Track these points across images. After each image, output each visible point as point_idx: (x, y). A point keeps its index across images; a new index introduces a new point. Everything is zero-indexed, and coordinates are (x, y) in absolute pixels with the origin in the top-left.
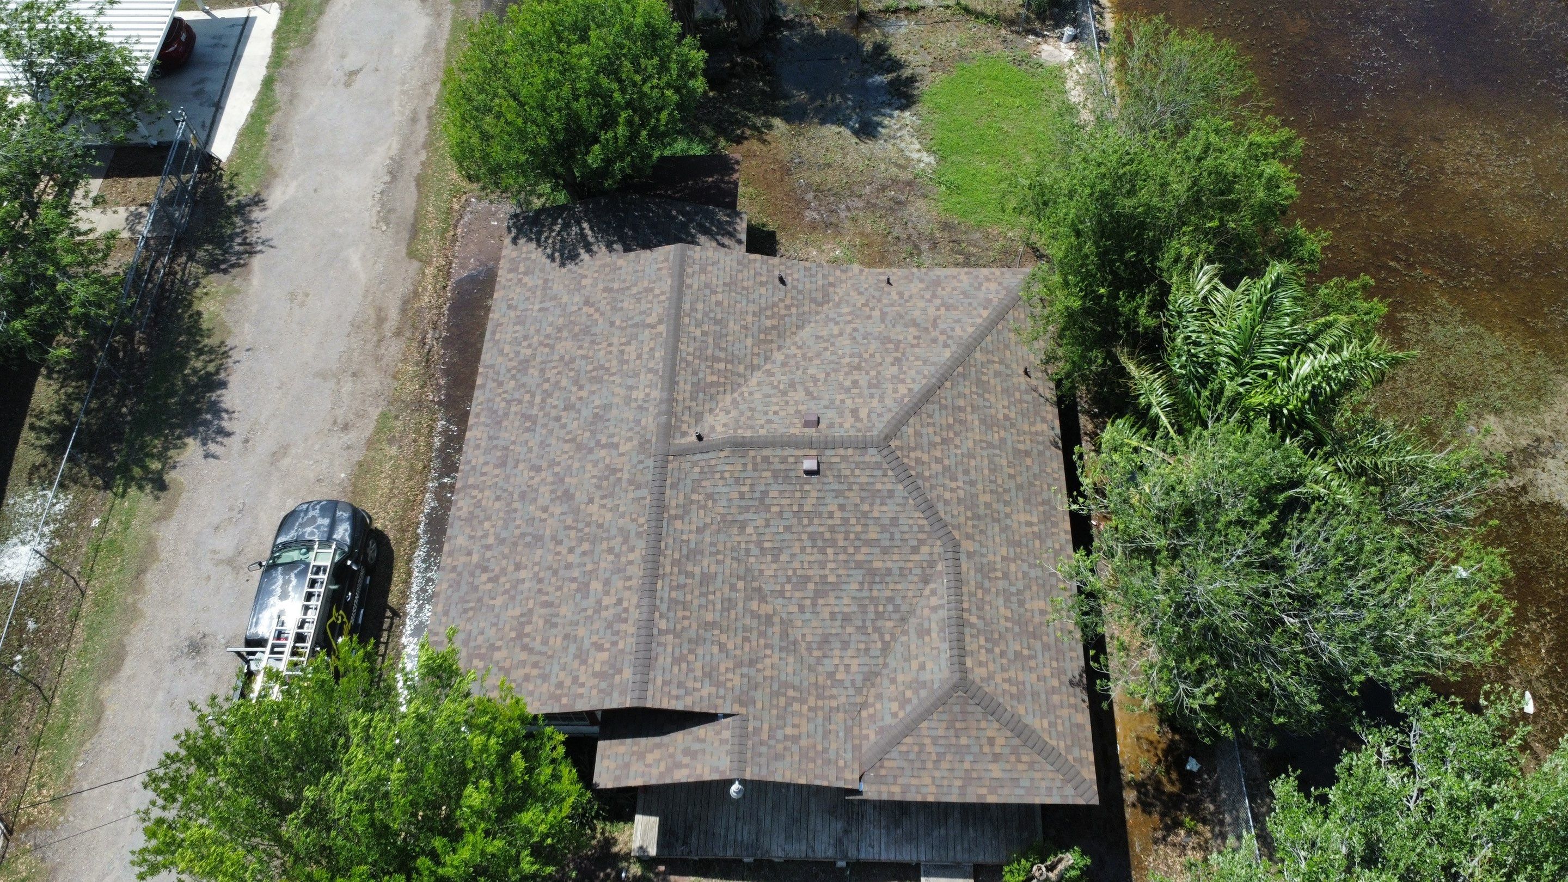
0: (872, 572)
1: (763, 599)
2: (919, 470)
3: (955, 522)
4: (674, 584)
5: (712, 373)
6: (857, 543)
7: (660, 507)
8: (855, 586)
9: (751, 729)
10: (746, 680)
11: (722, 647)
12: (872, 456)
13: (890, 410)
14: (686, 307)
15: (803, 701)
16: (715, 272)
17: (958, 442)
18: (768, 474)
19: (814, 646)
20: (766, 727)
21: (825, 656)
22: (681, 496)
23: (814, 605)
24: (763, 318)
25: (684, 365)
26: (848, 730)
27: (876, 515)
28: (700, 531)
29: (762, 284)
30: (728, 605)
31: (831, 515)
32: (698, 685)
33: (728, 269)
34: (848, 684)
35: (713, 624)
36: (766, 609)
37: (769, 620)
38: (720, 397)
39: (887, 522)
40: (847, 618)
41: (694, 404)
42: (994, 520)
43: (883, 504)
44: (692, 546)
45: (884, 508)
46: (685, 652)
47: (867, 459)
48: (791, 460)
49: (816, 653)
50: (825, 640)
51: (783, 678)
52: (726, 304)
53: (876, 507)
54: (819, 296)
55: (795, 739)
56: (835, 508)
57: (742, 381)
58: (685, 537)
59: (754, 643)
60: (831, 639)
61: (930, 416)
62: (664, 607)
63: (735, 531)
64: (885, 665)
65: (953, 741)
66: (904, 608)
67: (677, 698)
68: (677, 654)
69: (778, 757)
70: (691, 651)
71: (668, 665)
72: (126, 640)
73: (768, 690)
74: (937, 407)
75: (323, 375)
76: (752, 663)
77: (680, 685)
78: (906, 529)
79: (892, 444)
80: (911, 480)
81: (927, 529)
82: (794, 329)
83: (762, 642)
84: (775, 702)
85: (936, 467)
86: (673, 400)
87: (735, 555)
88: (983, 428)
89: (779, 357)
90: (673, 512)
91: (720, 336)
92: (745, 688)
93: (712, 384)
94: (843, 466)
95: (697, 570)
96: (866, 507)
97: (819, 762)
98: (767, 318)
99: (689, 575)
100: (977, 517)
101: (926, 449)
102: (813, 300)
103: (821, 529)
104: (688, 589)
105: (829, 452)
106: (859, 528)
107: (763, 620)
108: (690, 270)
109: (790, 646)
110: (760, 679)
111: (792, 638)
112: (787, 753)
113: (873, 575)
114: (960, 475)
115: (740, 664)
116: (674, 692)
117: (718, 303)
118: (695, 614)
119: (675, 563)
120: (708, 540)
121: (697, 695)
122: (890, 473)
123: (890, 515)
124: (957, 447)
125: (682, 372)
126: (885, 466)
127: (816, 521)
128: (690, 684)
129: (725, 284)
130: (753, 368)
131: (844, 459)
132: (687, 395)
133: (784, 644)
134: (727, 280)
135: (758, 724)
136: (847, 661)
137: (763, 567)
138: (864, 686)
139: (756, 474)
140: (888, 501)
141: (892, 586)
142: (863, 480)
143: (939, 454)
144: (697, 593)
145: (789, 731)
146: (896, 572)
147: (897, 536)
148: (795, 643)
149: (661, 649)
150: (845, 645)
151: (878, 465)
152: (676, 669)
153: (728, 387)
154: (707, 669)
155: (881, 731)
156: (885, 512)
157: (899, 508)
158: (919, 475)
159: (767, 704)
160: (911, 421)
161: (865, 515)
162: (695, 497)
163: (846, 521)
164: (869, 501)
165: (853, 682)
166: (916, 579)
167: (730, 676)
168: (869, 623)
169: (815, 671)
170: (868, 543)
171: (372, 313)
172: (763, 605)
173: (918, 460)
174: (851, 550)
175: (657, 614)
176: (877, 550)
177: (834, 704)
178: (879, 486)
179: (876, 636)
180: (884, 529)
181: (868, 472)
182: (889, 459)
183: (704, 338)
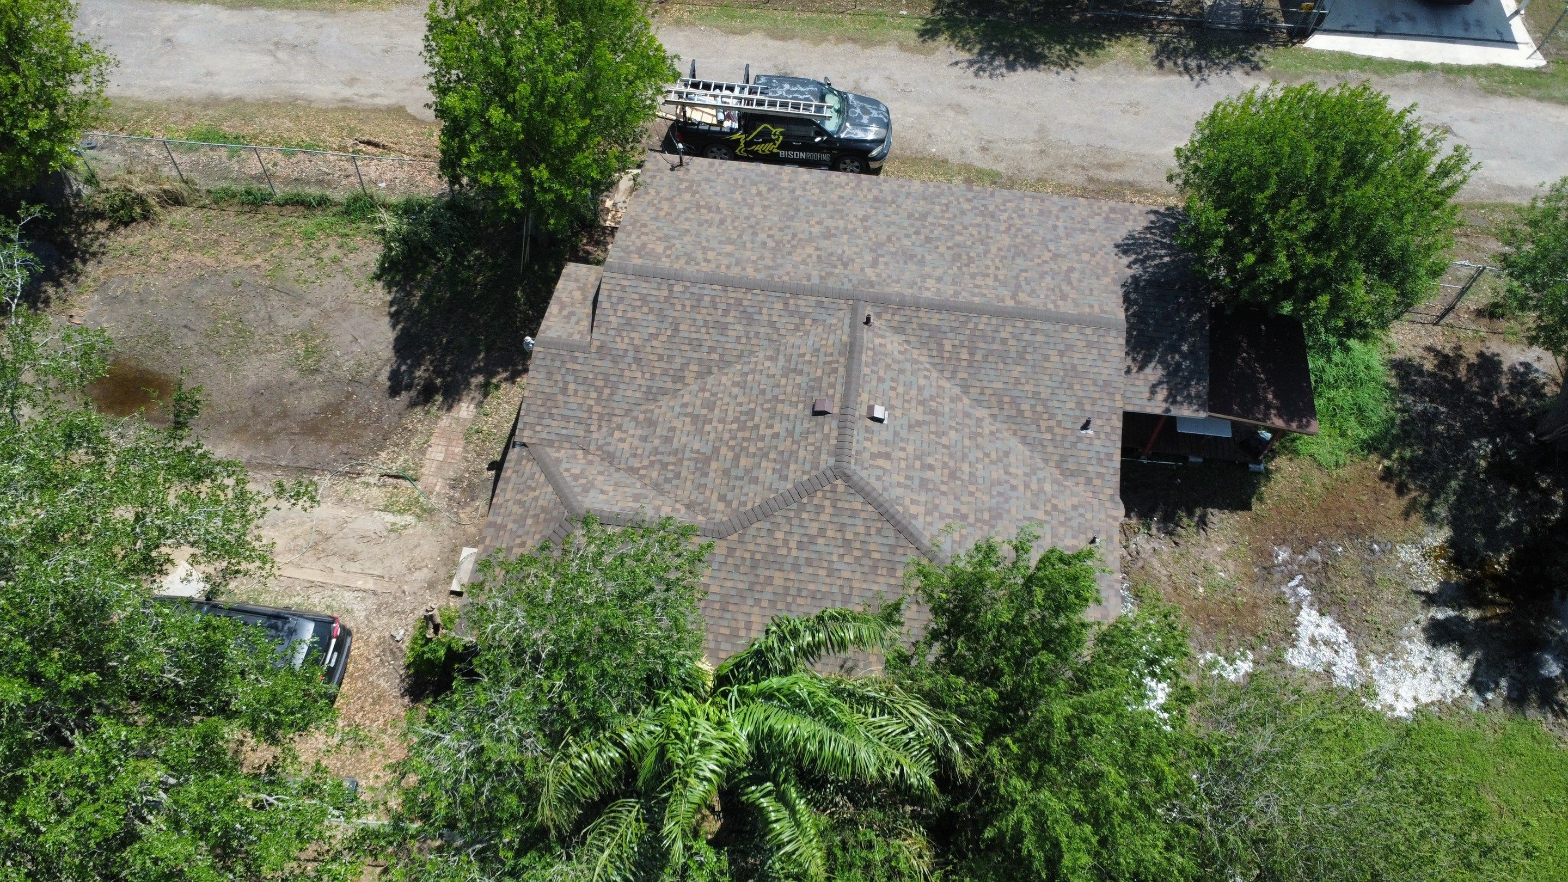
0: (707, 461)
1: (700, 376)
2: (808, 508)
3: (747, 538)
4: (718, 300)
5: (954, 346)
6: (737, 449)
7: (796, 292)
8: (696, 446)
9: (577, 354)
10: (621, 353)
11: (654, 336)
12: (827, 461)
13: (885, 489)
14: (1038, 325)
15: (598, 400)
16: (1090, 357)
17: (846, 559)
18: (819, 373)
19: (649, 415)
20: (577, 367)
21: (637, 423)
22: (810, 310)
23: (686, 415)
24: (1033, 402)
25: (962, 319)
26: (568, 438)
27: (764, 464)
28: (772, 324)
29: (1080, 405)
30: (696, 345)
31: (770, 426)
32: (620, 313)
33: (1096, 370)
34: (608, 440)
35: (676, 330)
36: (690, 377)
37: (679, 379)
38: (925, 352)
39: (755, 474)
40: (667, 440)
41: (915, 326)
42: (752, 584)
43: (774, 471)
44: (756, 317)
45: (769, 472)
46: (651, 305)
47: (824, 457)
48: (831, 392)
49: (642, 417)
50: (651, 423)
51: (621, 386)
52: (1046, 364)
53: (772, 464)
54: (1071, 465)
55: (564, 391)
56: (776, 429)
57: (947, 374)
58: (765, 311)
59: (656, 364)
60: (652, 428)
61: (879, 531)
62: (695, 290)
63: (769, 353)
64: (618, 470)
65: (531, 513)
66: (667, 487)
67: (610, 296)
68: (649, 298)
69: (549, 376)
70: (651, 310)
71: (638, 290)
72: (797, 40)
73: (611, 371)
74: (892, 541)
75: (1042, 130)
76: (637, 360)
77: (620, 299)
78: (744, 491)
79: (839, 482)
80: (796, 497)
81: (742, 509)
82: (1019, 433)
83: (658, 371)
84: (599, 377)
85: (813, 529)
86: (918, 308)
87: (746, 353)
88: (869, 594)
89: (981, 412)
90: (792, 302)
91: (1003, 357)
92: (614, 352)
93: (940, 345)
94: (819, 435)
95: (730, 319)
96: (772, 455)
97: (542, 409)
98: (1033, 406)
99: (726, 312)
100: (754, 566)
101: (835, 519)
102: (1063, 460)
103: (757, 419)
104: (712, 311)
105: (835, 424)
106: (752, 449)
107: (680, 374)
108: (1088, 331)
109: (652, 395)
110: (621, 366)
111: (659, 397)
112: (552, 383)
113: (703, 462)
114: (804, 554)
115: (637, 350)
116: (614, 294)
117: (1046, 358)
118: (687, 315)
119: (739, 302)
120: (762, 330)
121: (611, 312)
122: (805, 477)
123: (761, 477)
124: (841, 556)
125: (953, 318)
126: (814, 473)
127: (766, 414)
128: (620, 307)
129: (1074, 366)
130: (965, 388)
131: (827, 437)
132: (925, 321)
133: (654, 390)
134: (1080, 368)
135: (581, 360)
136: (629, 440)
137: (730, 375)
138: (604, 452)
139: (820, 364)
140: (776, 476)
141: (691, 477)
142: (802, 453)
143: (830, 533)
144: (709, 318)
145: (572, 386)
146: (703, 481)
147: (738, 483)
148: (655, 400)
149: (655, 285)
150: (644, 439)
151: (815, 466)
152: (636, 297)
153: (937, 360)
154: (634, 322)
155: (558, 461)
156: (766, 473)
157: (767, 485)
158: (802, 508)
159: (598, 370)
160: (870, 508)
161: (766, 455)
162: (808, 322)
163: (762, 439)
164: (779, 458)
165: (609, 444)
166: (693, 497)
167: (626, 340)
168: (659, 457)
169: (626, 415)
170: (737, 458)
171: (1118, 160)
172: (694, 375)
173: (820, 509)
174: (732, 443)
175: (688, 284)
176: (728, 465)
177: (593, 428)
178: (793, 467)
179: (646, 462)
180: (748, 471)
181: (809, 457)
182: (822, 478)
183: (998, 341)
